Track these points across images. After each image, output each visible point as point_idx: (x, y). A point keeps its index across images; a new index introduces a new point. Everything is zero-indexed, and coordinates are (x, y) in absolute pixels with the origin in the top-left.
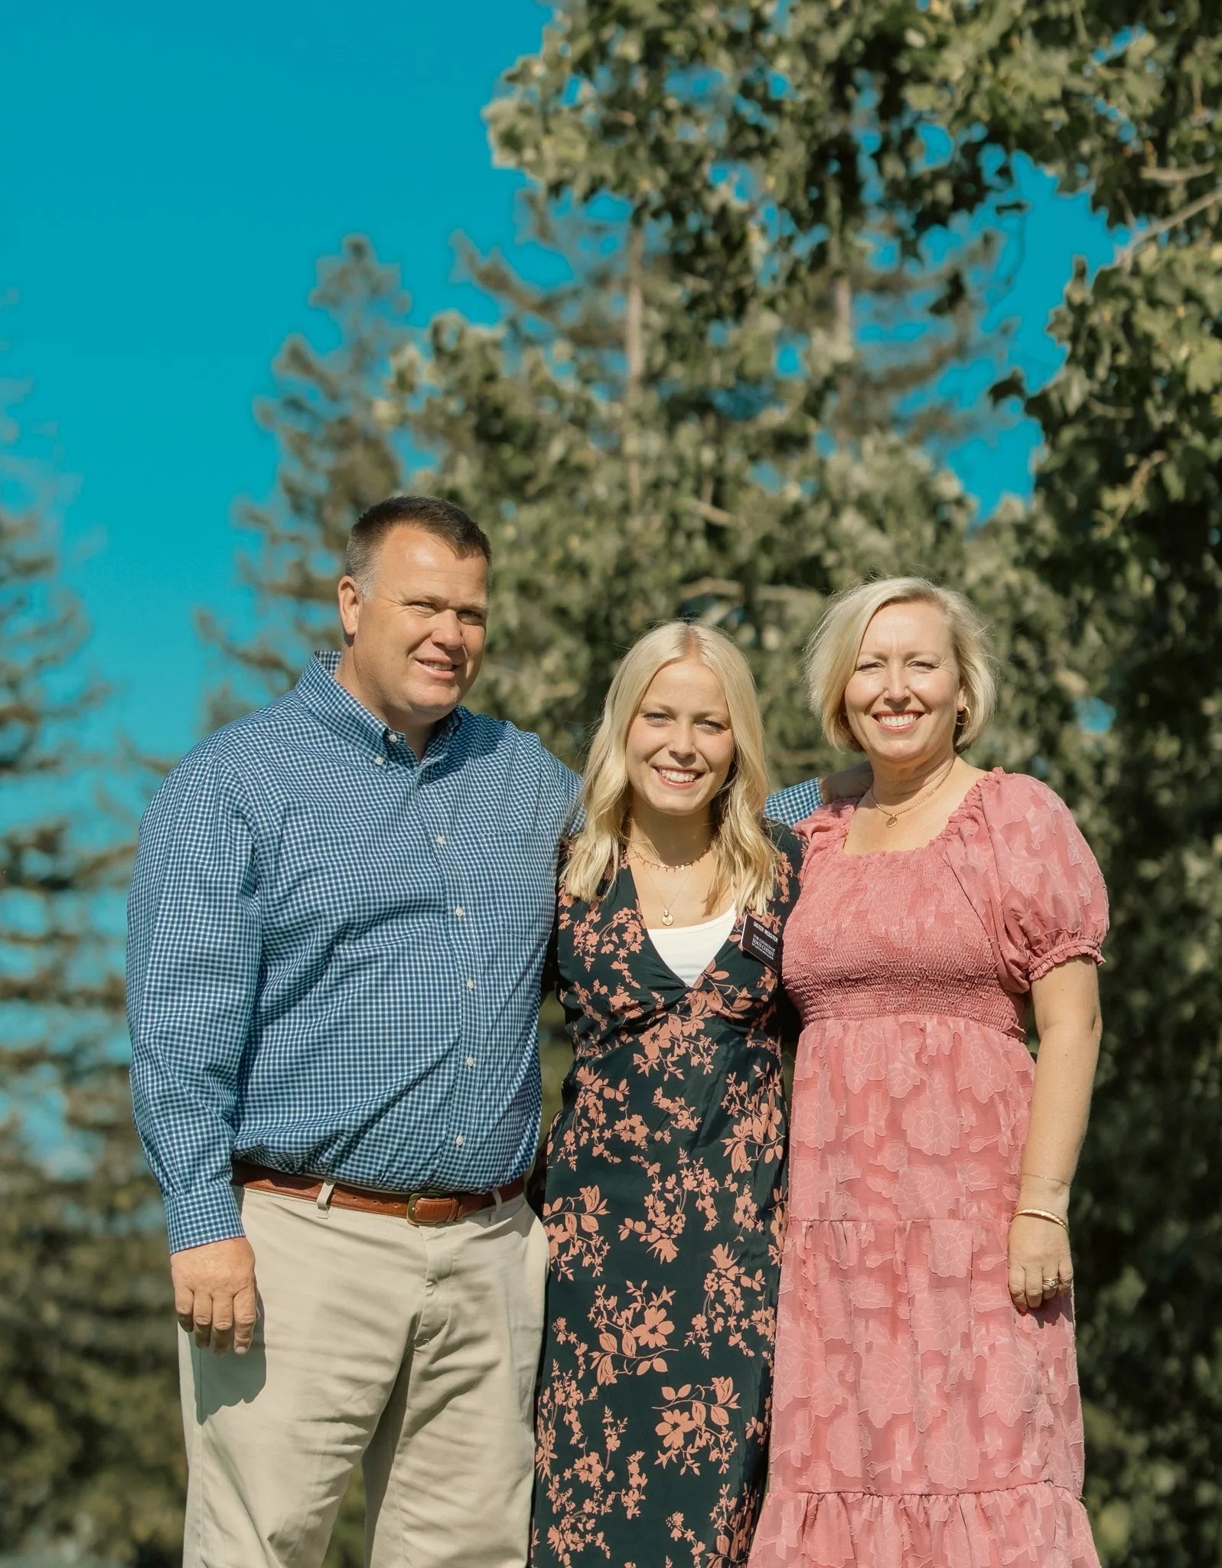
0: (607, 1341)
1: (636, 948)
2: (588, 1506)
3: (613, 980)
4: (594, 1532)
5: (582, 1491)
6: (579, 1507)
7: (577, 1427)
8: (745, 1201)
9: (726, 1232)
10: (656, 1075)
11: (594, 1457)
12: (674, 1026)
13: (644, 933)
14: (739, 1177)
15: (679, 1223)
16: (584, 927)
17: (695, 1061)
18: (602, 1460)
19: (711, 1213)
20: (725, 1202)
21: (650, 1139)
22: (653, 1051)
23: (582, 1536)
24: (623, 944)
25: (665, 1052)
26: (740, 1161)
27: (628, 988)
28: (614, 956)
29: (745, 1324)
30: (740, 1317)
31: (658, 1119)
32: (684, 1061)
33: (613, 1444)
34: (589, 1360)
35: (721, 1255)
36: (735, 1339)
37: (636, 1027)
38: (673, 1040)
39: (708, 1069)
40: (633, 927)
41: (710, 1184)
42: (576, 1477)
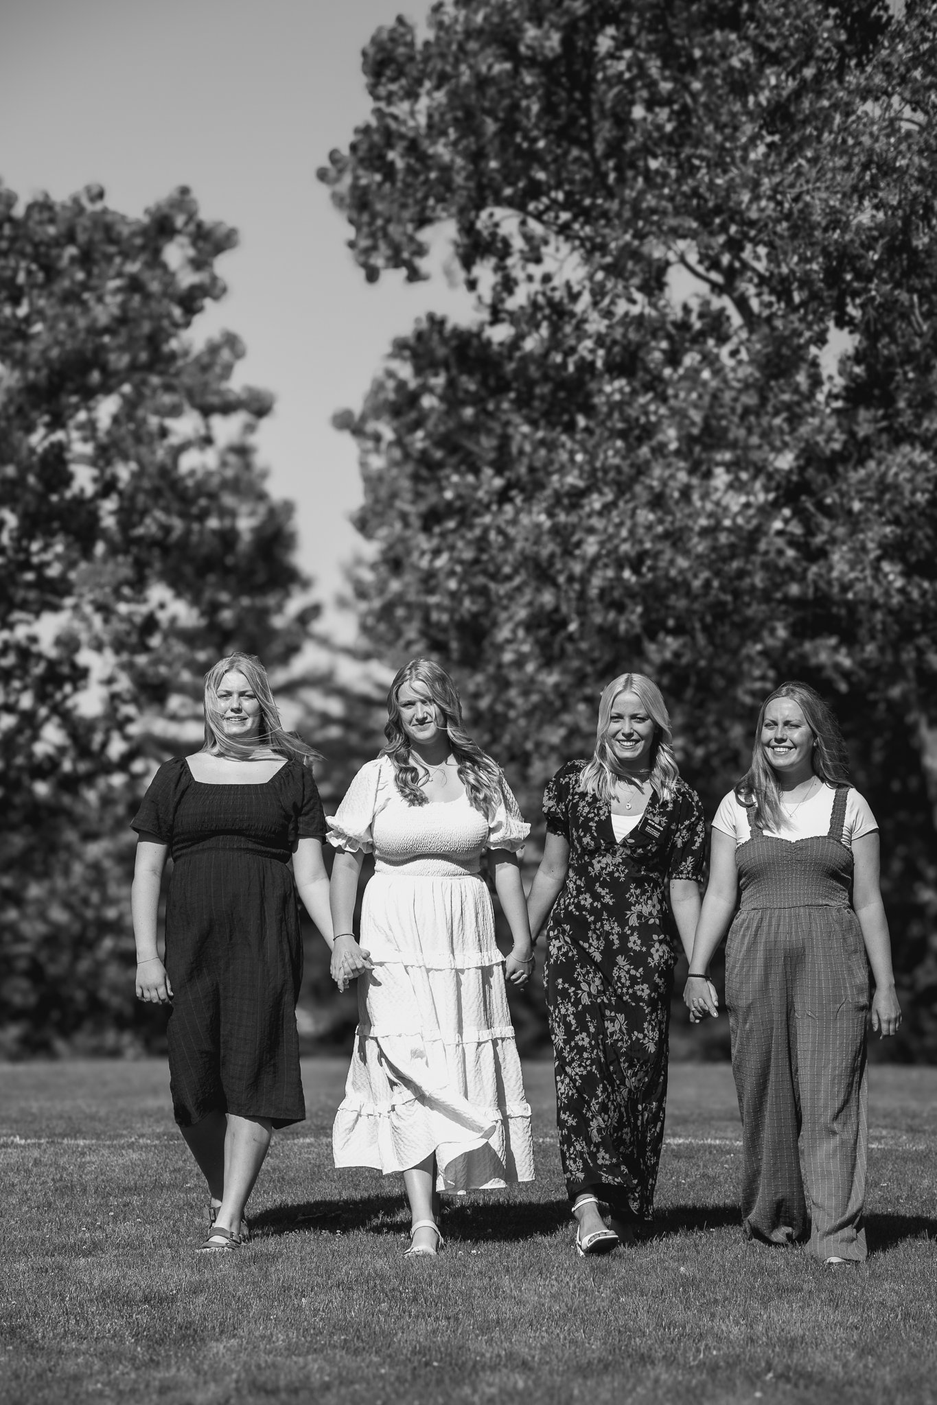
0: (584, 986)
1: (603, 818)
2: (585, 1055)
3: (587, 829)
4: (591, 1065)
5: (581, 1049)
6: (581, 1056)
7: (573, 1022)
8: (634, 938)
9: (624, 950)
10: (597, 877)
11: (584, 1034)
12: (608, 859)
13: (610, 812)
14: (632, 929)
15: (602, 944)
16: (584, 803)
17: (616, 875)
18: (588, 1036)
19: (617, 942)
20: (624, 938)
21: (591, 904)
22: (597, 867)
23: (585, 1068)
24: (598, 815)
25: (602, 868)
26: (634, 921)
27: (592, 835)
28: (592, 819)
29: (631, 991)
30: (628, 988)
31: (596, 897)
32: (611, 874)
33: (592, 1030)
34: (576, 994)
35: (620, 960)
36: (626, 998)
37: (592, 854)
38: (607, 864)
39: (622, 879)
40: (605, 809)
41: (617, 929)
42: (576, 1044)
